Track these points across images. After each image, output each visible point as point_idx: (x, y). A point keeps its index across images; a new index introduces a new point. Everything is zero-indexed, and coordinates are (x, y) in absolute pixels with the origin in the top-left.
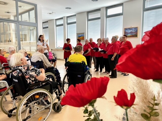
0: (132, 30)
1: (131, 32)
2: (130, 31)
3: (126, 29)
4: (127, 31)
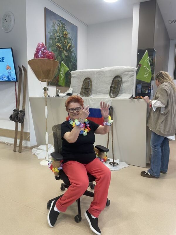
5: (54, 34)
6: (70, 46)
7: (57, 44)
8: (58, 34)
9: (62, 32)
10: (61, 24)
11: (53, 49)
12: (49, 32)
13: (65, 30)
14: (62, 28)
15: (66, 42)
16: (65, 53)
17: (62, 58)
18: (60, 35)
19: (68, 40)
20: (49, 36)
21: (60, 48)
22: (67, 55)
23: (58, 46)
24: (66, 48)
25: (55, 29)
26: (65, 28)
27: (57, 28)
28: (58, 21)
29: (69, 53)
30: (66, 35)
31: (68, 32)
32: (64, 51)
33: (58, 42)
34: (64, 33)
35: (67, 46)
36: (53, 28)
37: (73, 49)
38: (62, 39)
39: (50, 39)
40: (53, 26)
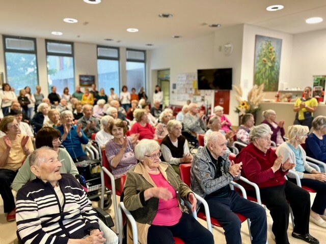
6: (274, 58)
7: (263, 59)
12: (258, 52)
15: (270, 56)
17: (266, 69)
18: (266, 51)
19: (273, 53)
21: (265, 61)
22: (271, 65)
24: (271, 60)
25: (262, 48)
26: (270, 44)
28: (266, 40)
31: (273, 46)
32: (268, 63)
33: (264, 57)
34: (270, 48)
37: (277, 59)
38: (268, 54)
39: (258, 56)
40: (261, 46)
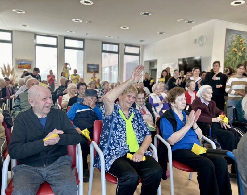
0: (95, 66)
1: (93, 69)
2: (92, 67)
3: (88, 65)
4: (90, 67)
5: (231, 43)
6: (245, 49)
7: (234, 49)
8: (235, 43)
9: (239, 40)
10: (238, 36)
11: (230, 53)
12: (228, 43)
13: (241, 38)
14: (239, 38)
15: (241, 47)
16: (240, 54)
17: (236, 58)
18: (236, 43)
19: (243, 45)
20: (228, 45)
21: (235, 51)
22: (241, 55)
23: (234, 51)
24: (241, 51)
25: (233, 40)
26: (241, 37)
27: (234, 39)
28: (236, 34)
29: (243, 53)
30: (241, 41)
31: (244, 39)
32: (239, 53)
33: (235, 47)
34: (240, 40)
35: (241, 49)
36: (231, 40)
38: (238, 45)
39: (229, 47)
40: (231, 39)
